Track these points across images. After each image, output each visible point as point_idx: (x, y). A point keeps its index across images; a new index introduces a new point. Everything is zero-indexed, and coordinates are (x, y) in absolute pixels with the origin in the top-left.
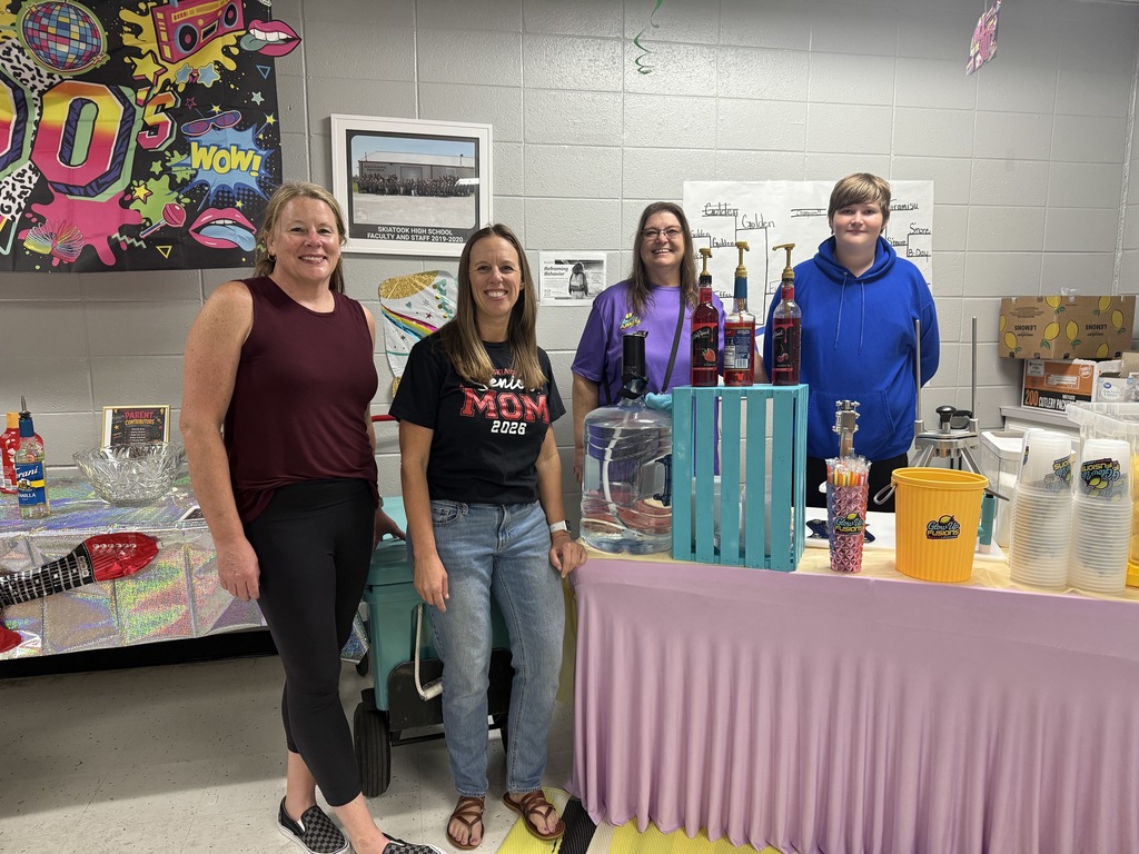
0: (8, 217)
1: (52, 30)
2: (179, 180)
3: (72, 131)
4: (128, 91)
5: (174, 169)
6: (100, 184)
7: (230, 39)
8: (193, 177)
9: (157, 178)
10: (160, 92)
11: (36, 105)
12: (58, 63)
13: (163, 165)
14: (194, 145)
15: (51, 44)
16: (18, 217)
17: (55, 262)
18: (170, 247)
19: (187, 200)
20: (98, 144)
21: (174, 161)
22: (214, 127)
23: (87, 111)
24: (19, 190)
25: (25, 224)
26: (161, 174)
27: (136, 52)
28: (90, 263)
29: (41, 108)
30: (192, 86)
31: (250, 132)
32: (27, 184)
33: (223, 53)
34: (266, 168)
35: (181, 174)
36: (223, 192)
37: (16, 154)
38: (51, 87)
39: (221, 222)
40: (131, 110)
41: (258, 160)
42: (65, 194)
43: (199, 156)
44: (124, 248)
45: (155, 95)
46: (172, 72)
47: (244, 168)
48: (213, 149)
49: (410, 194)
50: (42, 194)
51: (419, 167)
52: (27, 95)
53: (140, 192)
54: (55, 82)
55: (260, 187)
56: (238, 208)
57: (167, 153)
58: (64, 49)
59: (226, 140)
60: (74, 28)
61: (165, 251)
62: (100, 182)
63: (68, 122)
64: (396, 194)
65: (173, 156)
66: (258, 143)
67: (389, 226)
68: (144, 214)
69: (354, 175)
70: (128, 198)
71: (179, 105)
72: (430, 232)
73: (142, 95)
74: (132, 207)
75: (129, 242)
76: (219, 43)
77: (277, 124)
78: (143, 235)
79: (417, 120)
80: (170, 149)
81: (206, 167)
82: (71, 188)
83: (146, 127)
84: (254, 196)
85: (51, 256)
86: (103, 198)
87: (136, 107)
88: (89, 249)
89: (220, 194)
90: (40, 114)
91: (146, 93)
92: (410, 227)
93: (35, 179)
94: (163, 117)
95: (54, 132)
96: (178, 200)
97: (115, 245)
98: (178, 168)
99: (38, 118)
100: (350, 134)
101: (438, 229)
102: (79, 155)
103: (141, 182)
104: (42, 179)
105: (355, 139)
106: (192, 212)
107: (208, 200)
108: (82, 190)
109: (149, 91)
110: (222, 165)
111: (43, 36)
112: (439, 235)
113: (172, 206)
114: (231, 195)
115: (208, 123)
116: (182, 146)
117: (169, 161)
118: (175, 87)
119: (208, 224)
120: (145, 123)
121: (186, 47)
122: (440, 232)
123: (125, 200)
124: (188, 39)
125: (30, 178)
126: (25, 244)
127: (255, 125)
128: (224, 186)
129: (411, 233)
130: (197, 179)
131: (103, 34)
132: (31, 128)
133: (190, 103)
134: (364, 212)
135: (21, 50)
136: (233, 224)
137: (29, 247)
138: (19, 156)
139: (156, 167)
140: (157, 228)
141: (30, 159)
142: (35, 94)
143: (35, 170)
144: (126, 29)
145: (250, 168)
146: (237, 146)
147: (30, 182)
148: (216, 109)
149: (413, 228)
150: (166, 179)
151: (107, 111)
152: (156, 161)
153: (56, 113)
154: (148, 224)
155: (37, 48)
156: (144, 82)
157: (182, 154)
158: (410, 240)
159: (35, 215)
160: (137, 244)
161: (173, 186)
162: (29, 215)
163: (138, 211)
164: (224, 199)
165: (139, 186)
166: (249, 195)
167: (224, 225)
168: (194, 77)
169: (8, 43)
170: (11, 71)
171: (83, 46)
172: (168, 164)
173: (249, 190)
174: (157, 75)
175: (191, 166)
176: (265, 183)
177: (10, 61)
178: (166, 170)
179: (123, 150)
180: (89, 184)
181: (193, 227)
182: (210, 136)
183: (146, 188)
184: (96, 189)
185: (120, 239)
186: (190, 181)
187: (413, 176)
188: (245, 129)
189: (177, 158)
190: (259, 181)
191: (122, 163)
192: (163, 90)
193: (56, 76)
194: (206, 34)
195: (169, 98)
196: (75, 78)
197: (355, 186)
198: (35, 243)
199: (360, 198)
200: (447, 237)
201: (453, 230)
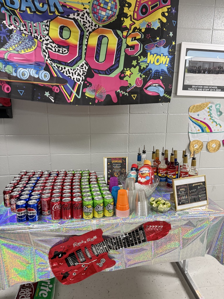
0: (79, 83)
1: (102, 5)
2: (142, 68)
3: (99, 48)
4: (119, 32)
5: (141, 63)
6: (111, 70)
7: (165, 9)
8: (147, 66)
9: (135, 67)
10: (132, 32)
11: (86, 38)
12: (100, 20)
13: (137, 62)
14: (149, 54)
15: (100, 11)
16: (82, 83)
17: (96, 101)
18: (136, 95)
19: (144, 76)
20: (109, 53)
21: (141, 60)
22: (156, 46)
23: (104, 40)
24: (82, 72)
25: (85, 86)
26: (136, 65)
27: (126, 16)
28: (108, 102)
29: (88, 39)
30: (149, 29)
31: (168, 48)
32: (84, 70)
33: (162, 15)
34: (170, 63)
35: (143, 66)
36: (157, 73)
37: (80, 58)
38: (94, 30)
39: (154, 85)
40: (121, 40)
41: (168, 59)
42: (98, 74)
43: (150, 58)
44: (121, 95)
45: (130, 34)
46: (137, 24)
47: (164, 63)
48: (155, 55)
49: (205, 73)
50: (90, 74)
51: (210, 63)
52: (85, 34)
53: (128, 73)
54: (96, 28)
55: (168, 70)
56: (161, 79)
57: (139, 57)
58: (103, 13)
59: (160, 52)
60: (110, 5)
61: (134, 97)
62: (111, 69)
63: (98, 44)
64: (200, 73)
65: (141, 58)
66: (169, 52)
67: (196, 85)
68: (129, 82)
69: (186, 66)
70: (122, 75)
71: (143, 37)
72: (210, 87)
73: (125, 33)
74: (125, 79)
75: (123, 93)
76: (160, 11)
77: (175, 45)
78: (128, 90)
79: (210, 44)
80: (140, 55)
81: (152, 63)
82: (100, 72)
83: (128, 46)
84: (166, 74)
85: (95, 99)
86: (113, 75)
87: (123, 38)
88: (108, 96)
89: (156, 73)
90: (87, 42)
91: (127, 33)
92: (203, 86)
93: (87, 68)
94: (136, 42)
95: (93, 49)
96: (141, 76)
97: (118, 94)
98: (142, 63)
99: (86, 43)
100: (188, 50)
101: (213, 86)
102: (102, 58)
103: (128, 69)
104: (89, 68)
105: (189, 52)
106: (145, 81)
107: (151, 76)
108: (104, 72)
109: (128, 32)
110: (157, 62)
111: (98, 7)
112: (213, 89)
113: (138, 78)
114: (159, 74)
115: (154, 44)
116: (144, 54)
117: (139, 60)
118: (140, 30)
119: (150, 86)
120: (127, 45)
121: (143, 13)
122: (213, 87)
123: (122, 76)
124: (144, 10)
125: (85, 67)
126: (86, 94)
127: (169, 46)
128: (157, 70)
129: (203, 88)
130: (148, 67)
131: (118, 7)
132: (84, 47)
133: (148, 36)
134: (188, 80)
135: (88, 14)
136: (159, 86)
137: (87, 95)
138: (81, 59)
139: (134, 63)
140: (133, 88)
141: (85, 60)
142: (87, 34)
143: (87, 64)
144: (127, 5)
145: (165, 64)
146: (163, 54)
147: (86, 69)
148: (158, 39)
149: (204, 86)
150: (138, 67)
151: (112, 41)
152: (135, 60)
153: (93, 41)
154: (130, 86)
155: (94, 13)
156: (126, 28)
157: (144, 57)
158: (202, 90)
159: (88, 82)
160: (125, 94)
161: (140, 71)
162: (86, 82)
163: (127, 81)
164: (157, 75)
165: (127, 71)
166: (164, 74)
167: (155, 86)
168: (149, 26)
169: (85, 11)
170: (82, 23)
171: (110, 12)
172: (139, 61)
173: (164, 72)
174: (131, 25)
175: (147, 62)
176: (169, 69)
177: (83, 19)
178: (138, 64)
179: (119, 56)
180: (107, 70)
181: (145, 87)
182: (155, 50)
183: (130, 71)
184: (109, 72)
185: (120, 92)
186: (146, 68)
187: (207, 66)
188: (166, 47)
189: (142, 59)
190: (168, 68)
191: (119, 61)
192: (134, 31)
193: (97, 26)
194: (152, 8)
195: (138, 35)
196: (103, 27)
197: (186, 70)
198: (89, 94)
199: (187, 75)
200: (215, 89)
201: (218, 87)
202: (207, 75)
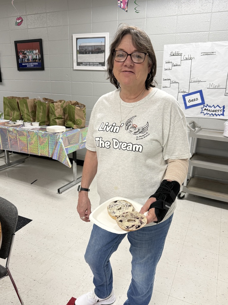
51: (92, 46)
64: (86, 54)
67: (85, 62)
69: (78, 49)
72: (94, 63)
79: (92, 34)
92: (90, 63)
100: (77, 39)
134: (80, 59)
158: (90, 66)
187: (90, 49)
197: (78, 52)
199: (79, 55)
200: (98, 65)
201: (99, 63)
202: (91, 55)
